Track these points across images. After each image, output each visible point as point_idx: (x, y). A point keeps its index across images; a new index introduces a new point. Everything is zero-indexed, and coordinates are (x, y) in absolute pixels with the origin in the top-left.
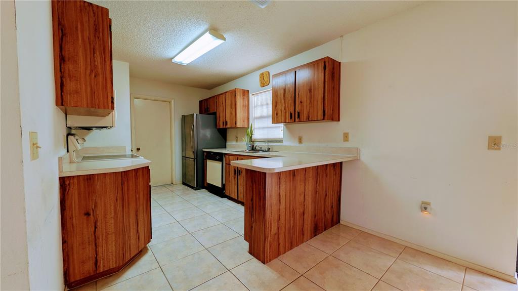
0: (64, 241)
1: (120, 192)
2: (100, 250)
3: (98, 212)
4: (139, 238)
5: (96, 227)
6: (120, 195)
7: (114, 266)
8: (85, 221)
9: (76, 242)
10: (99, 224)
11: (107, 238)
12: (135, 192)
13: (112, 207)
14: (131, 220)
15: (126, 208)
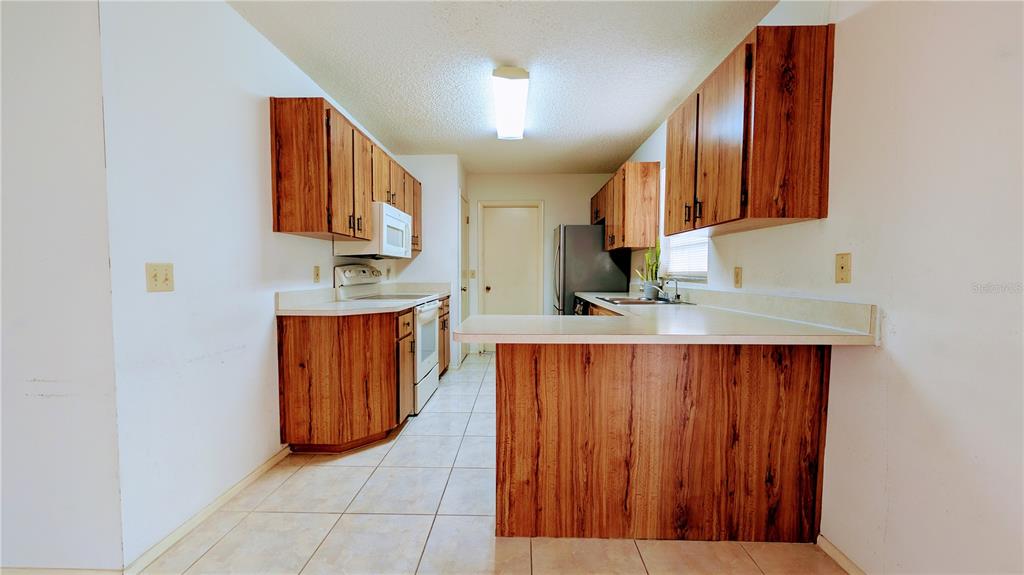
0: (281, 393)
1: (336, 344)
2: (314, 415)
3: (313, 366)
4: (369, 416)
5: (310, 385)
6: (336, 348)
7: (329, 443)
8: (300, 374)
9: (291, 395)
10: (313, 381)
11: (321, 402)
12: (365, 348)
13: (328, 364)
14: (354, 386)
15: (344, 367)
